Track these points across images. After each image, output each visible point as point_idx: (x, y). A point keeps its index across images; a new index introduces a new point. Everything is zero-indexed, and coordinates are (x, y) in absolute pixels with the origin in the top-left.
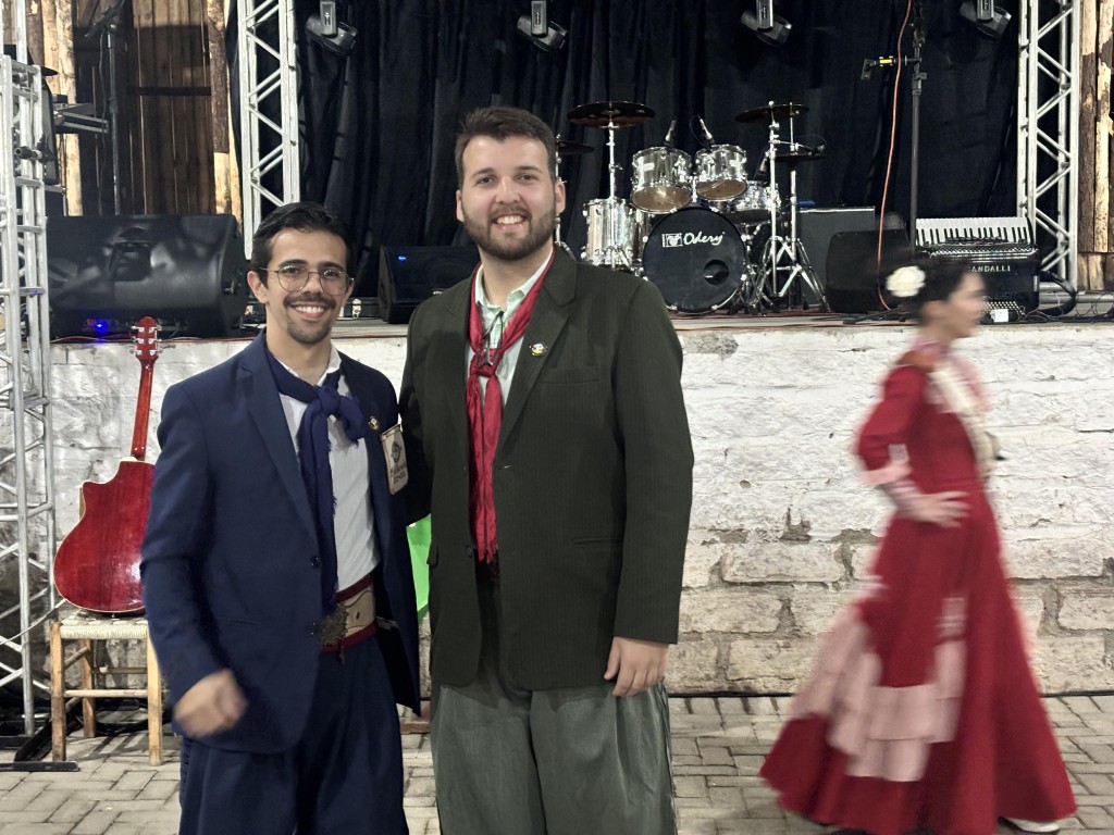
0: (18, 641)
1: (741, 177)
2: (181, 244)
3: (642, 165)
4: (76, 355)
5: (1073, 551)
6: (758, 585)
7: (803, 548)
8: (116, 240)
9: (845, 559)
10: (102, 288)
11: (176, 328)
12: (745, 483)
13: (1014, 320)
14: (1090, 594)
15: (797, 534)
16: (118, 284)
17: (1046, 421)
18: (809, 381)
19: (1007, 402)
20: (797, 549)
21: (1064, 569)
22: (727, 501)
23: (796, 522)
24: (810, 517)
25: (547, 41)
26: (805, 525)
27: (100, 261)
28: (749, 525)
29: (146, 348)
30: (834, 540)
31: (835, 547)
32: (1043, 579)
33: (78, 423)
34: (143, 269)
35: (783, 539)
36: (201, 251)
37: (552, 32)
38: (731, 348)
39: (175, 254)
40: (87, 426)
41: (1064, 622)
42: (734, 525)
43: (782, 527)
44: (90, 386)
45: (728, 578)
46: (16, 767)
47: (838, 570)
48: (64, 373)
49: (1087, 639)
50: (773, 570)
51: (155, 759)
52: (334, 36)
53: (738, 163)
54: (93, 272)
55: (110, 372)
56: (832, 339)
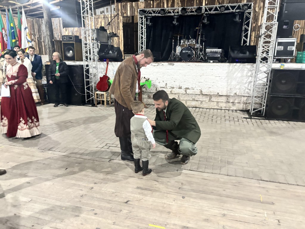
0: (93, 93)
1: (194, 43)
2: (113, 50)
3: (182, 41)
4: (102, 63)
5: (214, 91)
6: (175, 94)
7: (181, 89)
8: (106, 50)
9: (186, 91)
10: (104, 55)
11: (112, 60)
12: (175, 81)
13: (213, 62)
14: (215, 97)
15: (180, 88)
16: (106, 55)
17: (211, 75)
18: (183, 69)
19: (207, 72)
20: (180, 90)
21: (212, 94)
22: (172, 83)
23: (180, 86)
24: (182, 86)
25: (176, 24)
26: (181, 87)
27: (104, 52)
28: (175, 87)
29: (107, 62)
30: (185, 89)
31: (185, 90)
32: (210, 95)
33: (102, 71)
34: (109, 53)
35: (179, 88)
36: (115, 51)
37: (177, 23)
38: (174, 65)
39: (112, 52)
40: (103, 71)
41: (212, 100)
42: (173, 86)
43: (179, 87)
44: (103, 67)
45: (172, 93)
46: (92, 106)
47: (185, 92)
48: (101, 65)
49: (214, 102)
50: (177, 92)
51: (105, 107)
52: (150, 24)
53: (194, 41)
54: (103, 53)
55: (105, 65)
56: (186, 64)
